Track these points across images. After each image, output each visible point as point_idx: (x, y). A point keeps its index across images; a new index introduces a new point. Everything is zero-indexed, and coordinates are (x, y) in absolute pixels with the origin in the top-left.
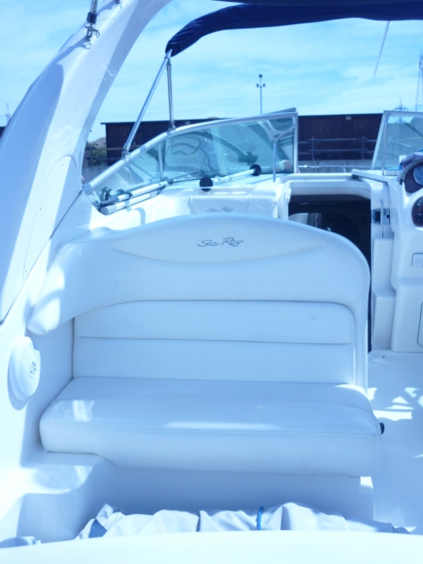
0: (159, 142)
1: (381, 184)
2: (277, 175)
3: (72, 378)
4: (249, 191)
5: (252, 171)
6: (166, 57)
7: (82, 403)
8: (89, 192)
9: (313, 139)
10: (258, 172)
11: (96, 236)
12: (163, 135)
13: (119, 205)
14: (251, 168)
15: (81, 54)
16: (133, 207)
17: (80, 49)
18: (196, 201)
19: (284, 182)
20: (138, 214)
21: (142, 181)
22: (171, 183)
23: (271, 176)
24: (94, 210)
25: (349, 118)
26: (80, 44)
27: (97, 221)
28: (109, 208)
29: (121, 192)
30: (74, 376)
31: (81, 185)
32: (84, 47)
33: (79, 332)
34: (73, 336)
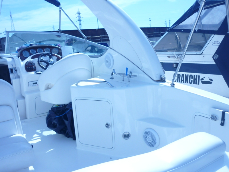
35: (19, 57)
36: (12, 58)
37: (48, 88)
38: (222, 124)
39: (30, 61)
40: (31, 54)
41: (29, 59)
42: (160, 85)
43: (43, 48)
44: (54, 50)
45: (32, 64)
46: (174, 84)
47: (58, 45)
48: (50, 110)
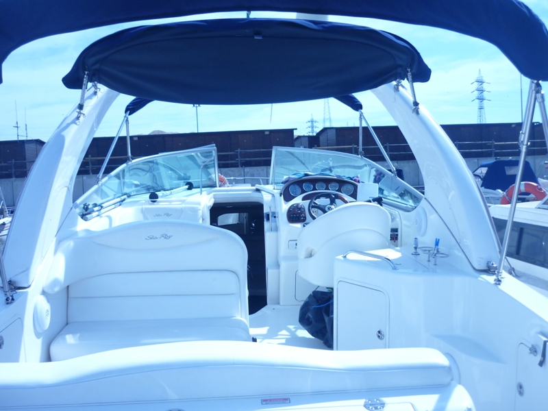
0: (121, 171)
1: (271, 195)
2: (203, 189)
3: (67, 324)
4: (183, 201)
5: (187, 187)
6: (125, 117)
7: (71, 335)
8: (77, 206)
9: (239, 150)
10: (191, 186)
11: (81, 235)
12: (124, 165)
13: (94, 214)
14: (186, 185)
15: (74, 128)
16: (103, 215)
17: (74, 125)
18: (146, 209)
19: (209, 194)
20: (107, 220)
21: (108, 197)
22: (129, 196)
23: (199, 190)
24: (79, 218)
25: (267, 133)
26: (73, 122)
27: (81, 225)
28: (88, 216)
29: (95, 205)
30: (69, 322)
31: (72, 204)
32: (76, 124)
33: (71, 295)
34: (68, 297)
35: (281, 196)
36: (273, 196)
37: (310, 255)
38: (541, 363)
39: (298, 204)
40: (303, 192)
41: (298, 200)
42: (479, 279)
43: (327, 182)
44: (345, 187)
45: (300, 209)
46: (500, 281)
47: (355, 178)
48: (310, 295)
